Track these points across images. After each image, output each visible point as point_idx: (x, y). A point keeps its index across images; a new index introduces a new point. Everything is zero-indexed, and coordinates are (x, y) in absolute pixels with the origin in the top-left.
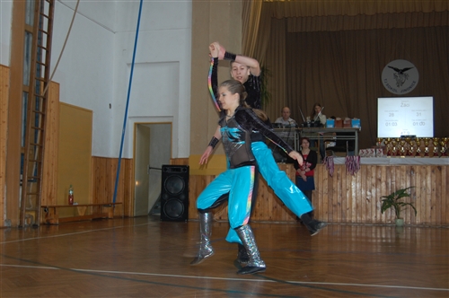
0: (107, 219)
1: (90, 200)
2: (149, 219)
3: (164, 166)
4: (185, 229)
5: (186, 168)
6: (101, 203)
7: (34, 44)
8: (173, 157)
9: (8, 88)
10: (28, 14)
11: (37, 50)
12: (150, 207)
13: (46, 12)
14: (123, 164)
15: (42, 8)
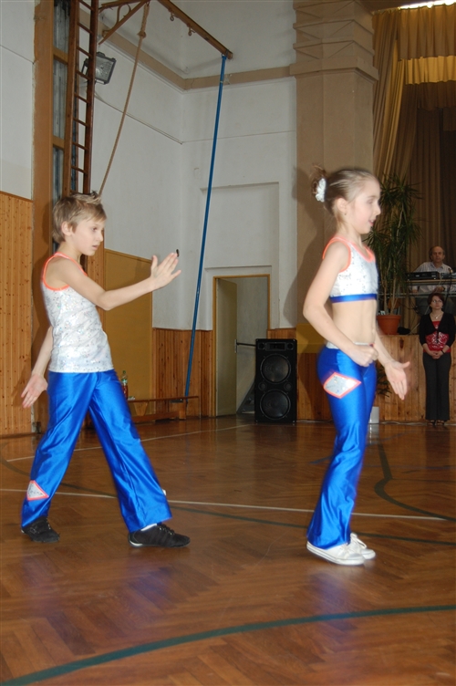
0: (177, 420)
1: (151, 393)
2: (238, 420)
3: (259, 341)
4: (293, 434)
5: (292, 343)
6: (168, 396)
7: (65, 164)
8: (273, 327)
9: (31, 232)
10: (56, 121)
11: (70, 174)
12: (239, 403)
13: (82, 116)
14: (198, 339)
15: (76, 111)
